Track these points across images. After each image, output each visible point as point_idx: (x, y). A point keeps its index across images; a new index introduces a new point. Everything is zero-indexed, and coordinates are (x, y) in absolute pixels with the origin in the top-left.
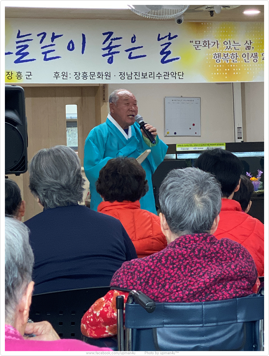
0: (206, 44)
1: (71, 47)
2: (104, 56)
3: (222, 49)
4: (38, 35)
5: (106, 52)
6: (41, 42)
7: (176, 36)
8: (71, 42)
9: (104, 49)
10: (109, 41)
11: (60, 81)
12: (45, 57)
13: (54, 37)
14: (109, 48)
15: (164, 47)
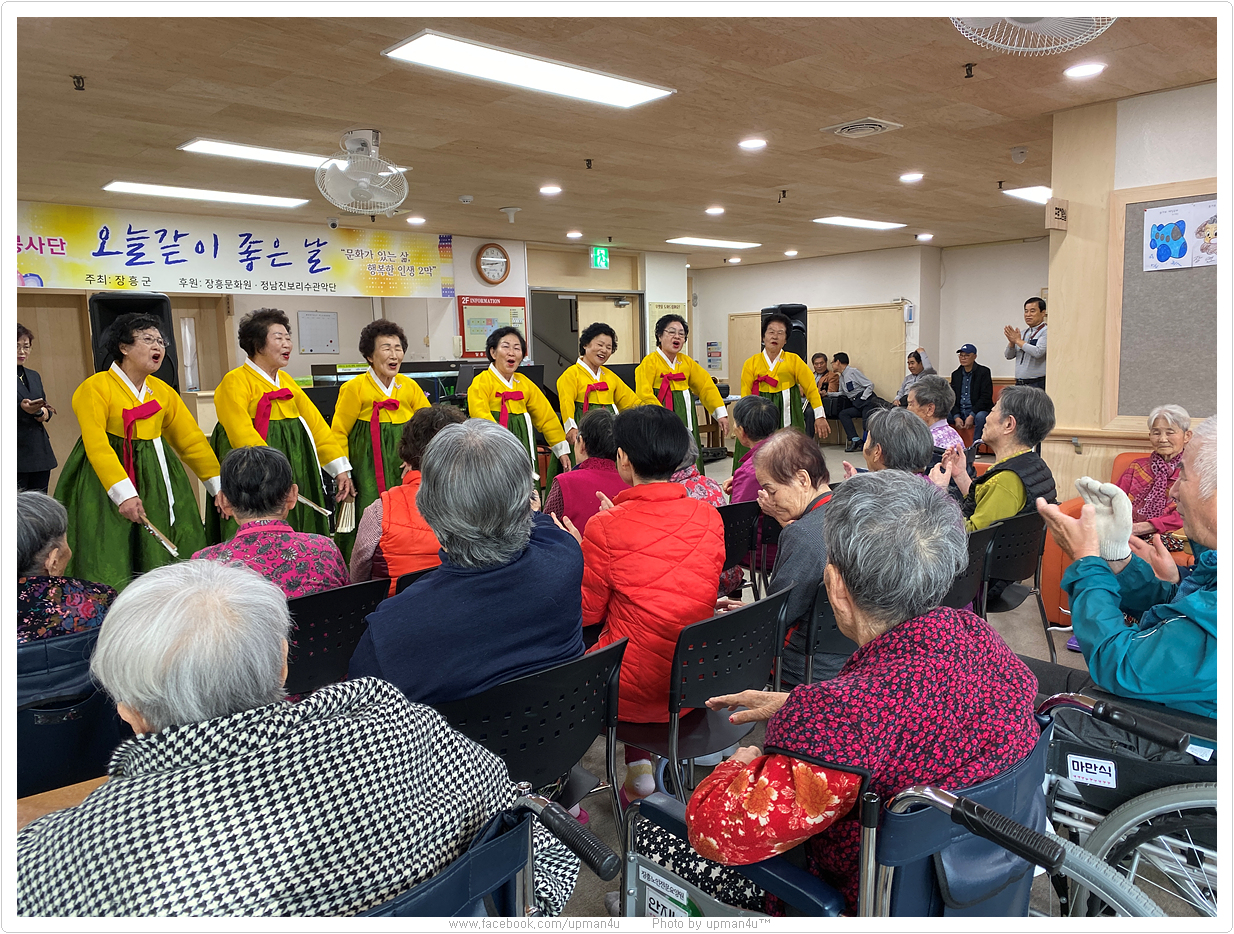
0: (359, 253)
1: (200, 248)
2: (241, 261)
3: (377, 261)
4: (157, 232)
5: (245, 257)
6: (160, 241)
7: (326, 243)
8: (200, 243)
9: (241, 254)
10: (248, 244)
11: (188, 290)
12: (167, 259)
13: (177, 236)
14: (248, 252)
15: (312, 254)
